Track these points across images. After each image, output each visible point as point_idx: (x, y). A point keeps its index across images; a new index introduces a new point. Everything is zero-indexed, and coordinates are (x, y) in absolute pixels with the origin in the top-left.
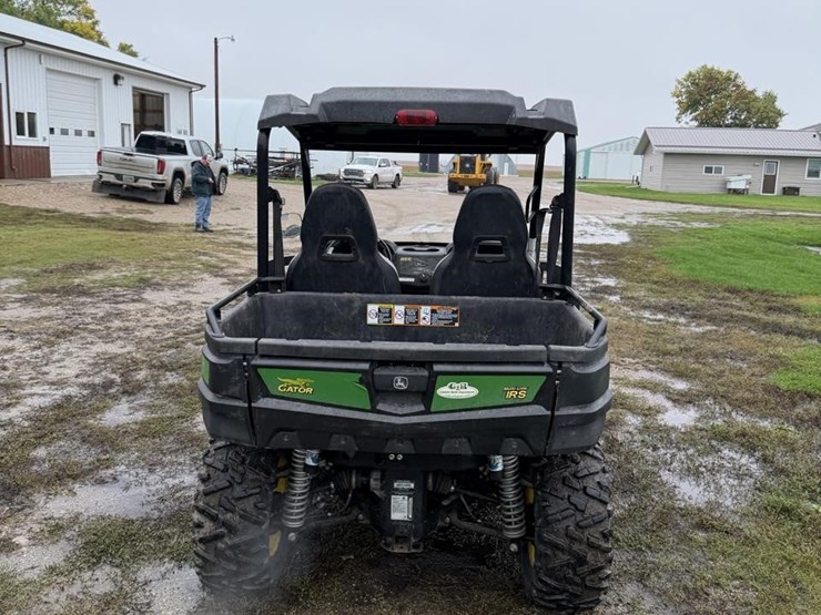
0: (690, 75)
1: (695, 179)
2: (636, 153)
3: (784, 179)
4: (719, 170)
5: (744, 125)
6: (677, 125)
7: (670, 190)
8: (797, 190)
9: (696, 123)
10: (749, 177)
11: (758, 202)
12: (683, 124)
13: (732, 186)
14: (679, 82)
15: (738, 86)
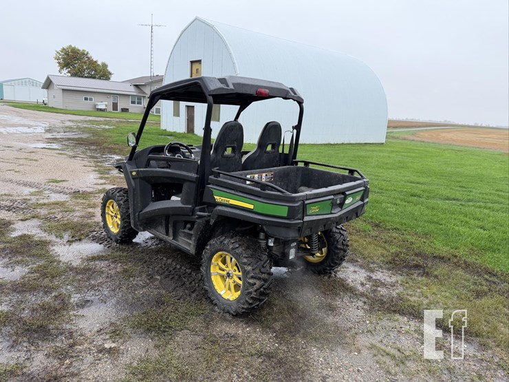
0: (63, 49)
1: (80, 103)
2: (43, 88)
3: (122, 104)
4: (91, 99)
5: (94, 78)
6: (59, 74)
7: (68, 108)
8: (128, 109)
9: (69, 75)
10: (106, 103)
11: (113, 115)
12: (63, 74)
13: (100, 107)
14: (58, 52)
15: (89, 58)
